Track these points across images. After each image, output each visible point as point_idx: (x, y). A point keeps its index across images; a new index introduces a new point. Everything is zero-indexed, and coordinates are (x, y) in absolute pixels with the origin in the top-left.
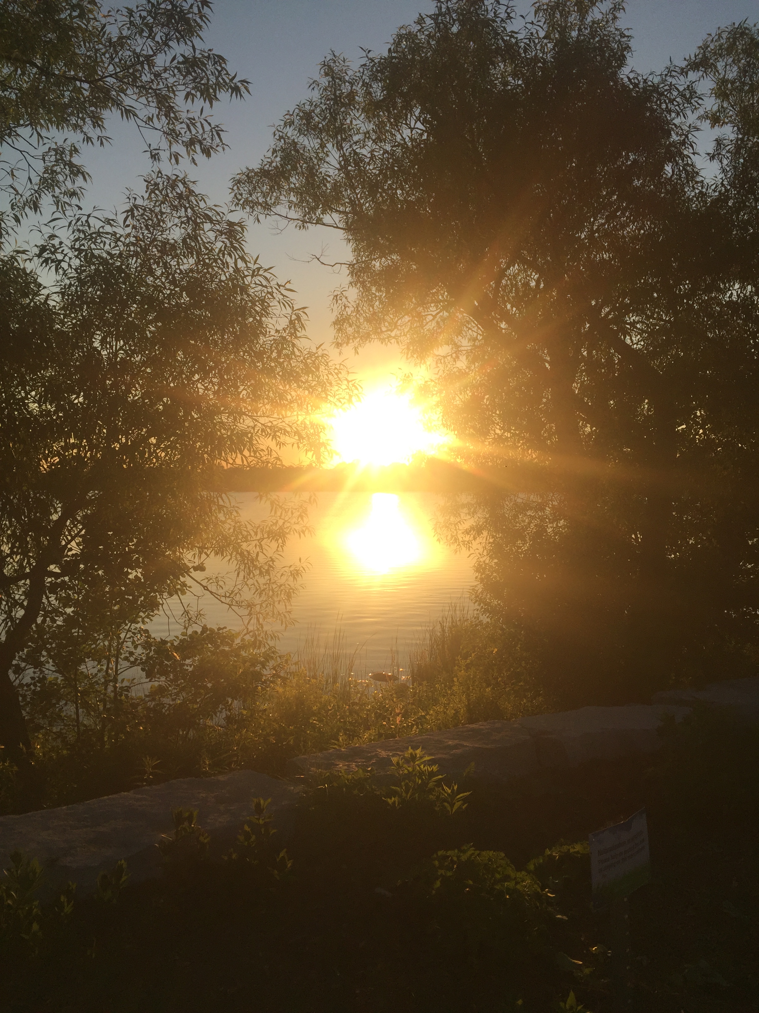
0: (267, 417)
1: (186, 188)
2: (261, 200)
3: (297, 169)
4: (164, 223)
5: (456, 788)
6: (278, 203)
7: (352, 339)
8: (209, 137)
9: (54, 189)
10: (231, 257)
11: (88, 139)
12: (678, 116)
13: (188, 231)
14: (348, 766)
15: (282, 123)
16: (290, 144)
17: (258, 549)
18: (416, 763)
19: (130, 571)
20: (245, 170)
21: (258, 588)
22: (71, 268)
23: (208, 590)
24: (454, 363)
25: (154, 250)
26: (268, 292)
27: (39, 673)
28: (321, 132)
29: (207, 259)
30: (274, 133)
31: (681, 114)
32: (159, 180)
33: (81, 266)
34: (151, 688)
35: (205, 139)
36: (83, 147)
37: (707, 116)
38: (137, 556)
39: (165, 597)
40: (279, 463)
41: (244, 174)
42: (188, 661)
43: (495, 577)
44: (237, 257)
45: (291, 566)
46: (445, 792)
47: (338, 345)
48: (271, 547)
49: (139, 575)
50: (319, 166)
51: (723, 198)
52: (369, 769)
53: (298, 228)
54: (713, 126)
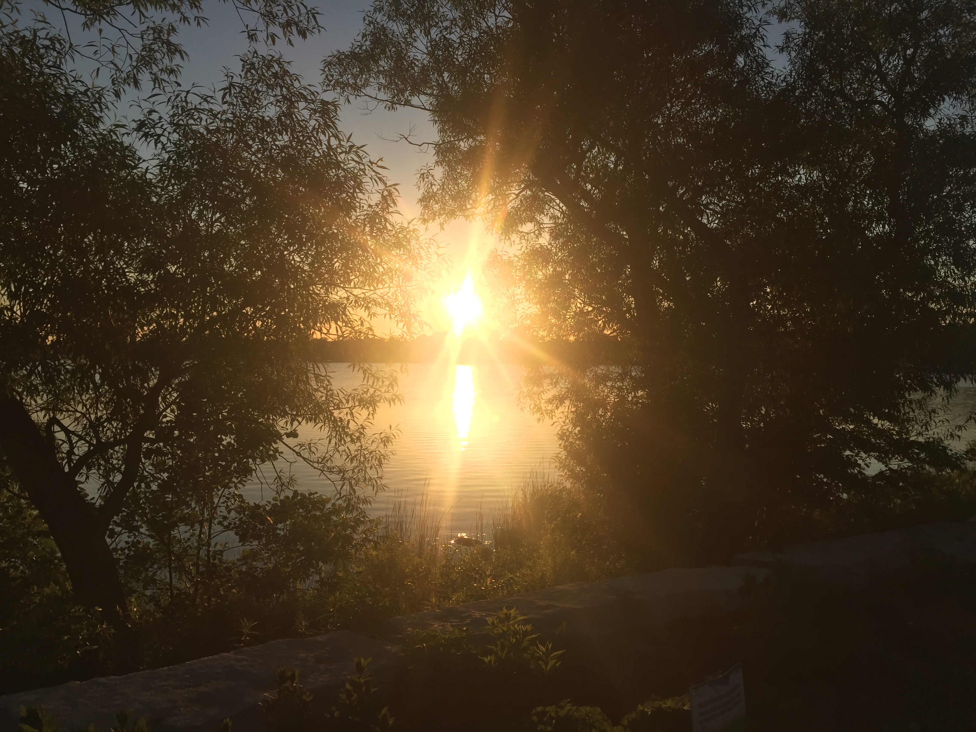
0: (360, 288)
1: (281, 68)
2: (351, 81)
3: (386, 53)
4: (260, 101)
5: (550, 646)
6: (367, 85)
7: (439, 216)
8: (305, 19)
9: (151, 66)
10: (325, 135)
11: (185, 19)
12: (749, 10)
13: (283, 109)
14: (443, 626)
15: (372, 9)
16: (379, 29)
17: (349, 417)
18: (511, 622)
19: (224, 437)
20: (335, 53)
21: (349, 454)
22: (171, 142)
23: (301, 456)
24: (537, 240)
25: (251, 127)
26: (360, 169)
27: (133, 537)
28: (409, 18)
29: (301, 136)
30: (364, 18)
31: (753, 8)
32: (255, 59)
33: (180, 140)
34: (243, 552)
35: (301, 21)
36: (181, 27)
37: (775, 11)
38: (229, 423)
39: (258, 463)
40: (370, 333)
41: (335, 57)
42: (280, 526)
43: (579, 445)
44: (331, 135)
45: (381, 433)
46: (540, 650)
47: (425, 221)
48: (361, 414)
49: (233, 442)
50: (407, 51)
51: (791, 88)
52: (465, 629)
53: (387, 109)
54: (780, 21)
